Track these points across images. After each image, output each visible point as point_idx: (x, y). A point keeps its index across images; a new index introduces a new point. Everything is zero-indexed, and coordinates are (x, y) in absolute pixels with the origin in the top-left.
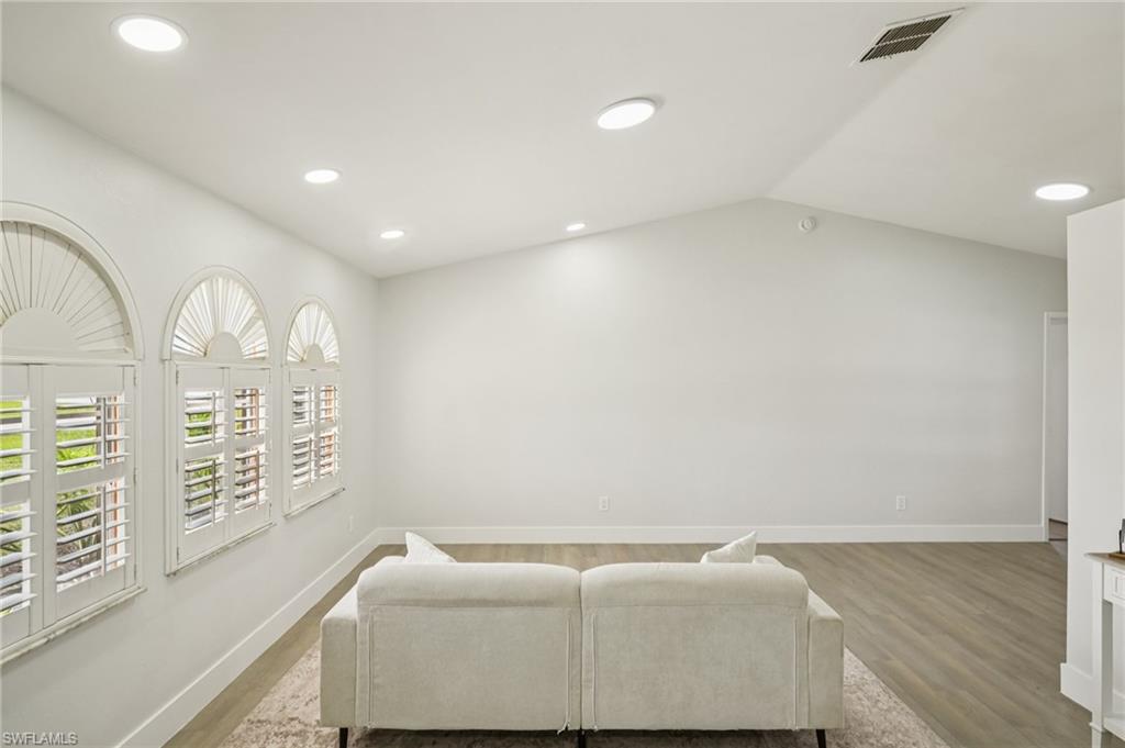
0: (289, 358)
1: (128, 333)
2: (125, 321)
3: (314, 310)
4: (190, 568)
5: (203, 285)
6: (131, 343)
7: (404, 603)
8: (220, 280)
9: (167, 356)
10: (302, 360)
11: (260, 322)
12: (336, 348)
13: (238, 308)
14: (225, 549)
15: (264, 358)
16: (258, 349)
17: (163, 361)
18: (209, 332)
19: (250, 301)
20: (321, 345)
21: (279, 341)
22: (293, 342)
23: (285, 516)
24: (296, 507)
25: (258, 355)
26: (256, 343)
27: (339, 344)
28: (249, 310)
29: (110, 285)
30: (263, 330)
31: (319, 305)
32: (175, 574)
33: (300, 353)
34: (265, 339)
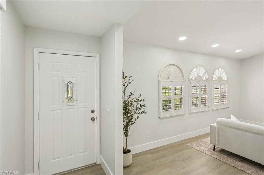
0: (213, 79)
1: (183, 77)
2: (183, 75)
3: (220, 69)
4: (192, 113)
5: (195, 68)
6: (184, 78)
7: (225, 126)
8: (198, 67)
9: (189, 80)
10: (217, 80)
11: (206, 73)
12: (226, 77)
13: (202, 71)
14: (199, 112)
15: (207, 80)
16: (206, 78)
17: (188, 81)
18: (196, 76)
19: (204, 70)
20: (222, 77)
21: (211, 76)
22: (214, 76)
23: (212, 110)
24: (215, 108)
25: (206, 79)
26: (206, 77)
27: (227, 76)
28: (204, 71)
29: (181, 70)
30: (207, 75)
31: (221, 68)
32: (190, 113)
33: (216, 78)
34: (207, 76)
